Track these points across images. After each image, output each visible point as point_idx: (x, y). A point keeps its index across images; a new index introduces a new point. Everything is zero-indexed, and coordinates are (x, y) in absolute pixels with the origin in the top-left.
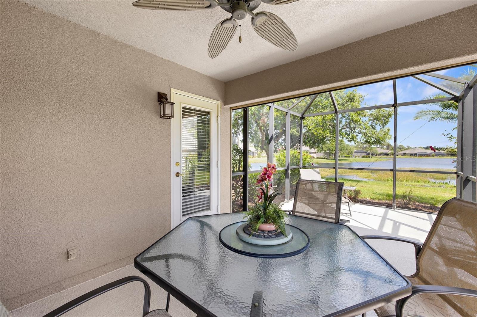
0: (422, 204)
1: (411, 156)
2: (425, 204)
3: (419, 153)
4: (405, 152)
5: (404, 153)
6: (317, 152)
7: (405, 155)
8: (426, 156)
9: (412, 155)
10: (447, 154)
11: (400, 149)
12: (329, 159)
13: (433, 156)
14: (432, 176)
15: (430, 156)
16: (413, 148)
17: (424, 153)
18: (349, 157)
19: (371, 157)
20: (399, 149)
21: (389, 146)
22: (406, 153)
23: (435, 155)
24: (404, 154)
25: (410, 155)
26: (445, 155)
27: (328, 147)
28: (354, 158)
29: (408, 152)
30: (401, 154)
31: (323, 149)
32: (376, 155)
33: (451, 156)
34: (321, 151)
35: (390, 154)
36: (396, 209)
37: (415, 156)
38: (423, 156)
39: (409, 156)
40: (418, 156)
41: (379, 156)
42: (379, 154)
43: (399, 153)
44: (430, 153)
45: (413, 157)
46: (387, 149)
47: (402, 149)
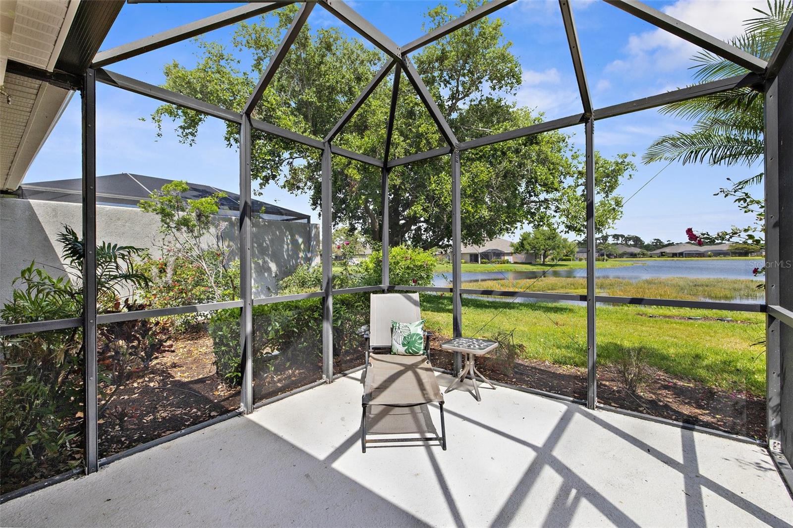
0: (675, 381)
1: (673, 257)
2: (681, 379)
3: (686, 251)
4: (664, 251)
5: (662, 253)
6: (515, 253)
7: (664, 255)
9: (674, 255)
10: (733, 253)
11: (655, 245)
12: (535, 265)
13: (710, 256)
14: (706, 293)
15: (704, 257)
16: (677, 244)
17: (695, 251)
18: (570, 260)
19: (606, 260)
23: (713, 254)
25: (671, 255)
26: (729, 255)
27: (533, 243)
28: (577, 262)
29: (667, 250)
30: (658, 253)
31: (523, 247)
32: (616, 257)
33: (739, 256)
34: (520, 251)
35: (639, 254)
36: (597, 407)
37: (679, 257)
38: (692, 257)
39: (670, 257)
41: (620, 258)
42: (620, 255)
43: (654, 252)
44: (705, 252)
45: (675, 259)
46: (634, 247)
47: (658, 246)
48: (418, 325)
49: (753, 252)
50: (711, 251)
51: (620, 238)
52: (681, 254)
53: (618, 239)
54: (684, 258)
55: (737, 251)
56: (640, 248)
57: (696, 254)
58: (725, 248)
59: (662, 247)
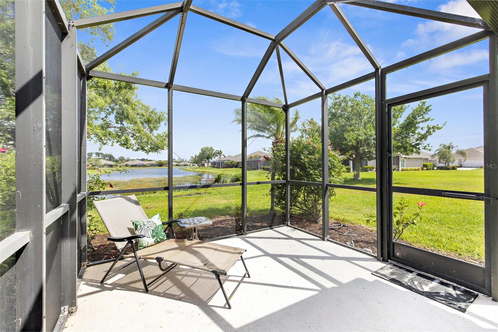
1: (132, 167)
3: (137, 164)
5: (126, 165)
7: (127, 166)
9: (132, 166)
10: (157, 165)
11: (121, 160)
13: (148, 167)
15: (146, 167)
25: (131, 166)
29: (129, 163)
30: (124, 165)
33: (160, 167)
35: (114, 165)
37: (135, 167)
38: (141, 167)
41: (102, 167)
42: (102, 165)
43: (122, 164)
44: (146, 164)
46: (110, 161)
47: (123, 161)
48: (158, 219)
49: (164, 165)
50: (149, 164)
51: (101, 155)
52: (136, 166)
53: (99, 156)
54: (137, 168)
55: (159, 164)
56: (113, 161)
57: (143, 165)
58: (154, 163)
59: (125, 161)
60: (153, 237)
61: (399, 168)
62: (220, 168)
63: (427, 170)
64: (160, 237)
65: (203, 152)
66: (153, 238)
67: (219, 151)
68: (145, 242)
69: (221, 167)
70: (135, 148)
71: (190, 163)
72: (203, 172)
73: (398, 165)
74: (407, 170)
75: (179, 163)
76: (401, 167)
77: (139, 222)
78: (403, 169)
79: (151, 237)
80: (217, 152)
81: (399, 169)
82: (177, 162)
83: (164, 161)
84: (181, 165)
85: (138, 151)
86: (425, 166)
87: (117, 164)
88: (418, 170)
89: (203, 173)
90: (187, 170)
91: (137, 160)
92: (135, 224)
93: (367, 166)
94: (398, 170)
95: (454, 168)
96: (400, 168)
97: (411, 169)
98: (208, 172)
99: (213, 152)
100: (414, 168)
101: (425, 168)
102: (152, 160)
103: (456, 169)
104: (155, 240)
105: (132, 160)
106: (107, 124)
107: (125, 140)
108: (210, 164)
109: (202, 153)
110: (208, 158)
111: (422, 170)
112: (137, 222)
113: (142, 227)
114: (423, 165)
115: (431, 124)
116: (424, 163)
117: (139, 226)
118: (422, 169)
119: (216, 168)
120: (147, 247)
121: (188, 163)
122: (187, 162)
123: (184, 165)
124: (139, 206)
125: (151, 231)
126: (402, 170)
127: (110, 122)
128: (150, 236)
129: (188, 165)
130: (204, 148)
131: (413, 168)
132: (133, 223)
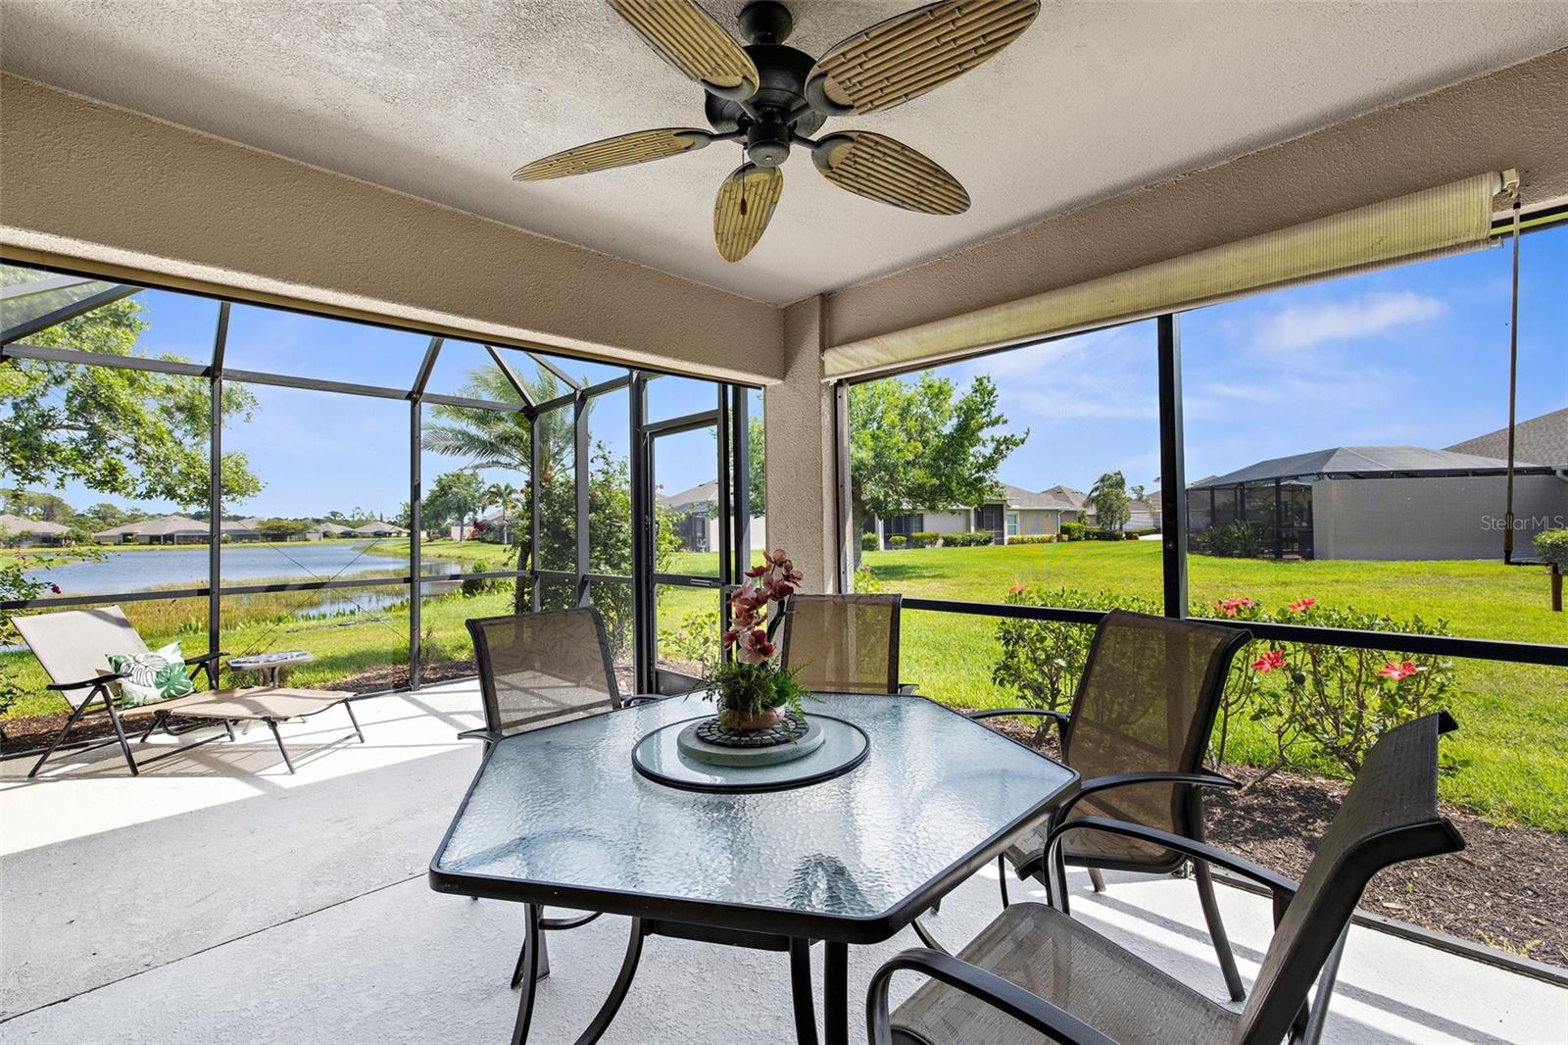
1: (151, 543)
3: (177, 532)
4: (130, 531)
5: (125, 535)
7: (129, 541)
8: (203, 543)
9: (154, 539)
10: (264, 535)
11: (104, 518)
17: (196, 531)
20: (99, 518)
21: (52, 506)
22: (131, 535)
23: (230, 539)
24: (126, 539)
25: (147, 541)
26: (258, 539)
29: (139, 529)
30: (115, 536)
33: (273, 541)
35: (67, 538)
37: (165, 543)
38: (192, 542)
39: (145, 544)
40: (179, 544)
43: (104, 533)
45: (158, 547)
46: (47, 520)
47: (110, 520)
48: (174, 651)
49: (293, 534)
50: (227, 531)
52: (169, 538)
54: (176, 546)
55: (269, 532)
56: (64, 523)
57: (200, 537)
58: (251, 526)
59: (122, 522)
60: (159, 685)
61: (1003, 536)
62: (503, 544)
63: (1070, 540)
64: (177, 686)
65: (442, 489)
66: (158, 688)
67: (503, 488)
68: (138, 696)
69: (509, 539)
70: (142, 489)
71: (400, 526)
72: (440, 556)
73: (1002, 528)
74: (1023, 542)
75: (353, 527)
76: (1009, 534)
77: (124, 657)
78: (1013, 539)
79: (154, 687)
80: (493, 490)
81: (1003, 540)
82: (346, 523)
83: (296, 520)
84: (363, 535)
85: (150, 497)
86: (1065, 530)
87: (82, 533)
88: (1050, 542)
89: (440, 560)
90: (382, 550)
91: (175, 517)
92: (115, 661)
93: (922, 531)
94: (1002, 543)
95: (1130, 536)
96: (1006, 538)
97: (1032, 540)
98: (459, 557)
99: (482, 490)
100: (1040, 536)
101: (1065, 537)
102: (243, 518)
103: (1136, 538)
104: (164, 692)
105: (153, 517)
106: (43, 416)
107: (106, 469)
108: (469, 530)
109: (437, 494)
110: (462, 509)
111: (1058, 541)
112: (119, 657)
113: (132, 666)
114: (1062, 527)
115: (1000, 432)
116: (1063, 524)
117: (124, 664)
118: (1059, 538)
119: (489, 542)
120: (144, 705)
121: (388, 528)
122: (390, 523)
123: (378, 535)
124: (128, 630)
125: (154, 674)
126: (1011, 542)
127: (52, 413)
128: (152, 684)
129: (390, 534)
130: (446, 475)
131: (1036, 536)
132: (110, 660)
